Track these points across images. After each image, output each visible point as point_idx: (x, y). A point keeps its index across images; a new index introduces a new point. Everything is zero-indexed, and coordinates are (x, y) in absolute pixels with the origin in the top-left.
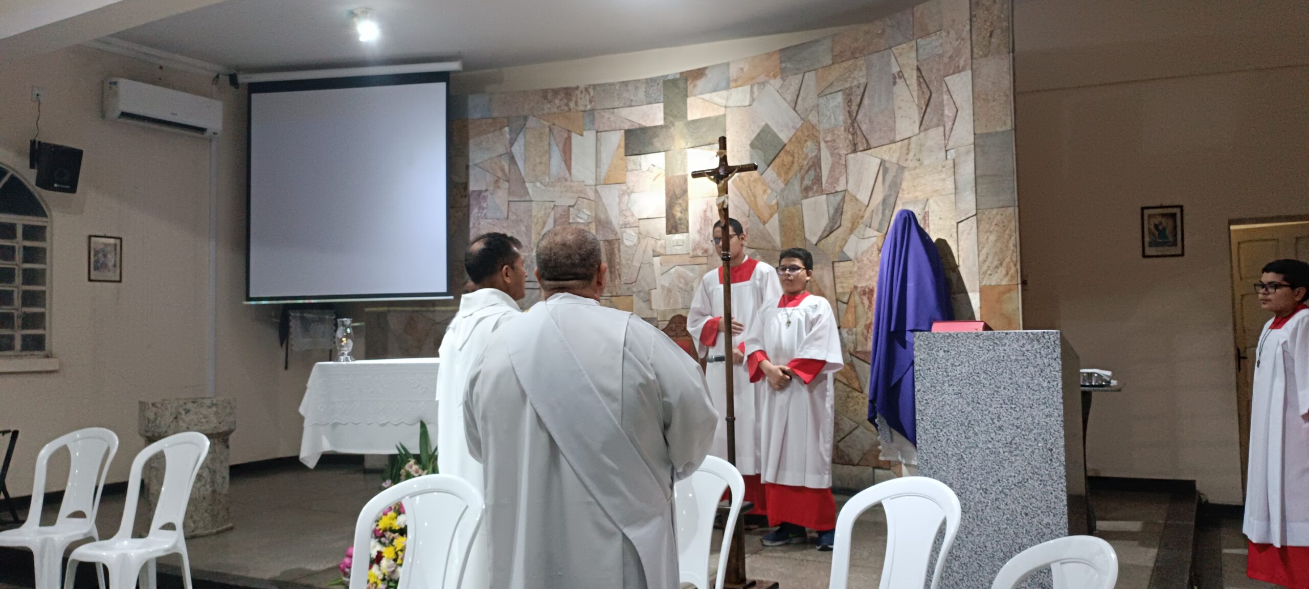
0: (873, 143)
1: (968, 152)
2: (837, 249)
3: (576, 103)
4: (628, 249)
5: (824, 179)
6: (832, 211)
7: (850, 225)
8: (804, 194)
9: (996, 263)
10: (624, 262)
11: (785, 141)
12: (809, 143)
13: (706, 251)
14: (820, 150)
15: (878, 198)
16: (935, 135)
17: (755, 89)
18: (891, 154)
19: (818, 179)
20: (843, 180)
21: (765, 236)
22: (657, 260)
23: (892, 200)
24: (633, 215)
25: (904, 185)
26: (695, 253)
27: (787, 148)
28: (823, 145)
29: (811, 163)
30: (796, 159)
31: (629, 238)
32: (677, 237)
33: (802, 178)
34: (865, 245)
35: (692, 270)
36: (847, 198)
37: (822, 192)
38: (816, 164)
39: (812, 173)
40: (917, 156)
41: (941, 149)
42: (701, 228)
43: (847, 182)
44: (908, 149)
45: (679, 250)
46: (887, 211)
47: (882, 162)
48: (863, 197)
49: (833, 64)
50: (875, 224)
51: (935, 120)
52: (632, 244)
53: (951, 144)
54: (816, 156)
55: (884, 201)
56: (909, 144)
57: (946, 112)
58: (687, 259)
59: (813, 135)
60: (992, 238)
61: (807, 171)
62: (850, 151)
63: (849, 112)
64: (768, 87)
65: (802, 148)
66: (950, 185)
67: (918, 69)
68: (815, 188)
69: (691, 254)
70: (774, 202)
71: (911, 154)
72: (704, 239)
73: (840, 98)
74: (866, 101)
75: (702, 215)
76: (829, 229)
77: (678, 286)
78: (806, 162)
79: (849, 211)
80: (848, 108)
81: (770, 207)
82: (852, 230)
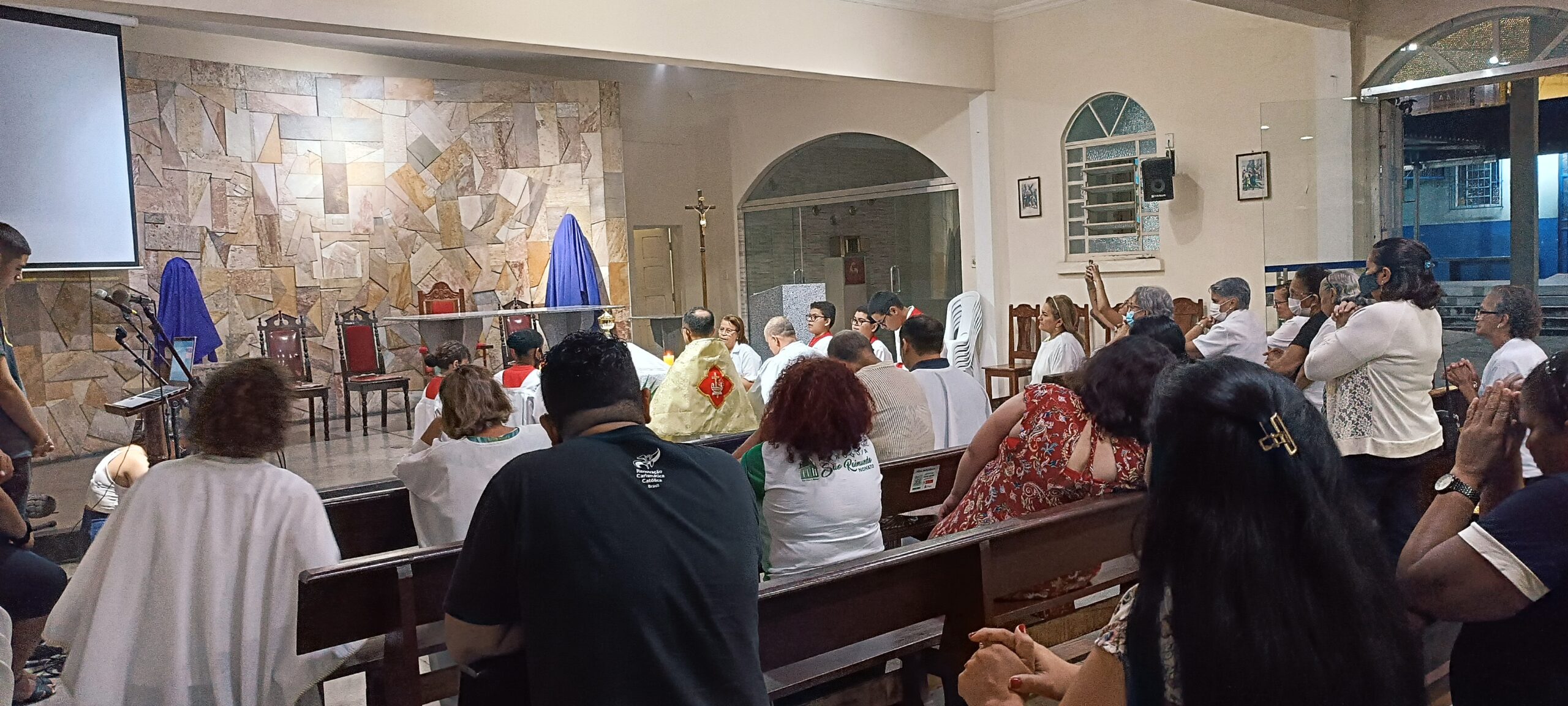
0: (520, 164)
1: (599, 182)
2: (491, 235)
3: (227, 80)
4: (288, 225)
5: (477, 184)
6: (485, 208)
7: (502, 219)
8: (460, 192)
9: (617, 250)
10: (283, 235)
11: (441, 150)
12: (463, 155)
13: (367, 230)
14: (472, 162)
15: (526, 200)
16: (574, 168)
17: (411, 104)
18: (537, 174)
19: (472, 184)
20: (494, 186)
21: (424, 221)
22: (316, 236)
23: (538, 205)
24: (291, 194)
25: (547, 196)
26: (356, 231)
27: (443, 156)
28: (475, 158)
29: (465, 170)
30: (451, 166)
31: (287, 215)
32: (336, 216)
33: (458, 181)
34: (514, 233)
35: (353, 246)
36: (499, 200)
37: (476, 194)
38: (470, 172)
39: (466, 178)
40: (558, 179)
41: (578, 177)
42: (361, 211)
43: (499, 188)
44: (550, 173)
45: (340, 228)
46: (534, 212)
47: (529, 178)
48: (513, 200)
49: (483, 102)
50: (524, 220)
51: (572, 158)
52: (291, 220)
53: (586, 174)
54: (471, 165)
55: (532, 205)
56: (551, 170)
57: (583, 155)
58: (348, 237)
59: (466, 150)
60: (614, 234)
61: (462, 176)
62: (500, 167)
63: (500, 139)
64: (423, 105)
65: (457, 158)
66: (586, 201)
67: (559, 123)
68: (470, 189)
69: (352, 232)
70: (432, 196)
71: (553, 177)
72: (365, 220)
73: (490, 128)
74: (513, 135)
75: (363, 201)
76: (482, 220)
77: (340, 258)
78: (461, 169)
79: (500, 209)
80: (498, 137)
81: (429, 199)
82: (503, 223)
